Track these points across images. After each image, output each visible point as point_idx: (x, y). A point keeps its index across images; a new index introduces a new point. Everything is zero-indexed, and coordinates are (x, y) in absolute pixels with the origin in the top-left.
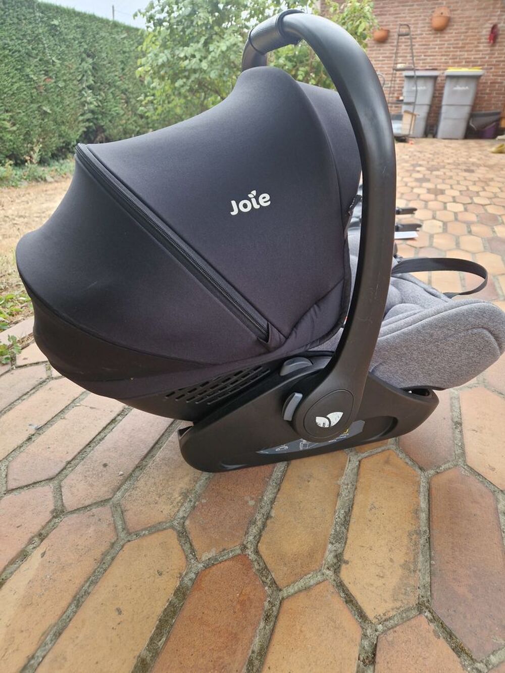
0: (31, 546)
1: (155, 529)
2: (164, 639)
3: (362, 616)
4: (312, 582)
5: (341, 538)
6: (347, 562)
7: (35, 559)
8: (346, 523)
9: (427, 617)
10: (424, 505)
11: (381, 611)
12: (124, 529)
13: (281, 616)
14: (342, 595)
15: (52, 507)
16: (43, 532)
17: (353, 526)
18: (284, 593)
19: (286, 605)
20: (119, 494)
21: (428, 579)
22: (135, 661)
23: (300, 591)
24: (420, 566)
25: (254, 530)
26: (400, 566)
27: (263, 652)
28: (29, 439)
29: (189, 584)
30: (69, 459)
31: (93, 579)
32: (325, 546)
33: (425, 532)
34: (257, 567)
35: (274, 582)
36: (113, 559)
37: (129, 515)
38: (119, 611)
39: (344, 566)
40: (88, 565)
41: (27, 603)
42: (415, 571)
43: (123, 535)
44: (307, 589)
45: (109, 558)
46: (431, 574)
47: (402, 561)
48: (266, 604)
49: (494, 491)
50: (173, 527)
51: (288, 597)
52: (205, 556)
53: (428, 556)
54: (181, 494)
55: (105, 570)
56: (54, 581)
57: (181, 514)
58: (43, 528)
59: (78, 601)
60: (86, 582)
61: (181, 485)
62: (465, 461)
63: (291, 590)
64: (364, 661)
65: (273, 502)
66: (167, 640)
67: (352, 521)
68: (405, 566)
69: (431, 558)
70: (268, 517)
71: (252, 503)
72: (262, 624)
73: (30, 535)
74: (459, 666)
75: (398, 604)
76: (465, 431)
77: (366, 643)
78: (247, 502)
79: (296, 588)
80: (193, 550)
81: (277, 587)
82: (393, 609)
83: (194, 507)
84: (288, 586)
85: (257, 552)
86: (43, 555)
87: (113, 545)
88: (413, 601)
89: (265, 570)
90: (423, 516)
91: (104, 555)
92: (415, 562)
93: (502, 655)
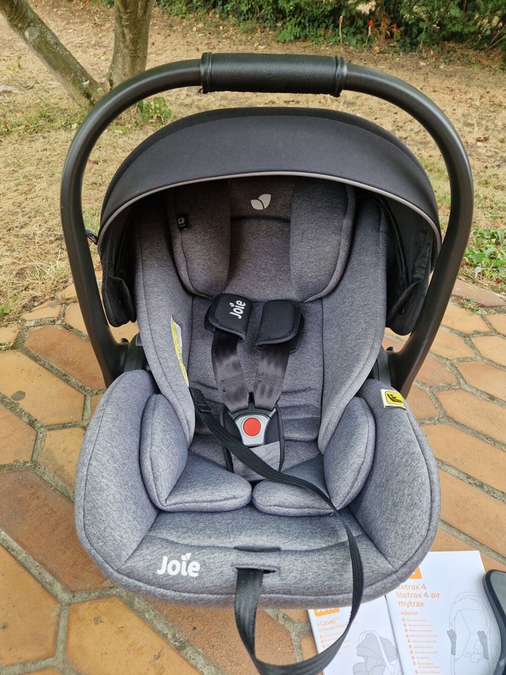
9: (28, 462)
11: (47, 439)
18: (88, 398)
21: (45, 478)
23: (85, 405)
26: (63, 466)
27: (67, 381)
35: (97, 394)
42: (55, 472)
44: (83, 409)
48: (88, 388)
49: (74, 596)
53: (59, 489)
63: (88, 402)
68: (62, 468)
69: (55, 489)
72: (80, 384)
75: (44, 450)
82: (44, 446)
88: (41, 460)
92: (60, 477)
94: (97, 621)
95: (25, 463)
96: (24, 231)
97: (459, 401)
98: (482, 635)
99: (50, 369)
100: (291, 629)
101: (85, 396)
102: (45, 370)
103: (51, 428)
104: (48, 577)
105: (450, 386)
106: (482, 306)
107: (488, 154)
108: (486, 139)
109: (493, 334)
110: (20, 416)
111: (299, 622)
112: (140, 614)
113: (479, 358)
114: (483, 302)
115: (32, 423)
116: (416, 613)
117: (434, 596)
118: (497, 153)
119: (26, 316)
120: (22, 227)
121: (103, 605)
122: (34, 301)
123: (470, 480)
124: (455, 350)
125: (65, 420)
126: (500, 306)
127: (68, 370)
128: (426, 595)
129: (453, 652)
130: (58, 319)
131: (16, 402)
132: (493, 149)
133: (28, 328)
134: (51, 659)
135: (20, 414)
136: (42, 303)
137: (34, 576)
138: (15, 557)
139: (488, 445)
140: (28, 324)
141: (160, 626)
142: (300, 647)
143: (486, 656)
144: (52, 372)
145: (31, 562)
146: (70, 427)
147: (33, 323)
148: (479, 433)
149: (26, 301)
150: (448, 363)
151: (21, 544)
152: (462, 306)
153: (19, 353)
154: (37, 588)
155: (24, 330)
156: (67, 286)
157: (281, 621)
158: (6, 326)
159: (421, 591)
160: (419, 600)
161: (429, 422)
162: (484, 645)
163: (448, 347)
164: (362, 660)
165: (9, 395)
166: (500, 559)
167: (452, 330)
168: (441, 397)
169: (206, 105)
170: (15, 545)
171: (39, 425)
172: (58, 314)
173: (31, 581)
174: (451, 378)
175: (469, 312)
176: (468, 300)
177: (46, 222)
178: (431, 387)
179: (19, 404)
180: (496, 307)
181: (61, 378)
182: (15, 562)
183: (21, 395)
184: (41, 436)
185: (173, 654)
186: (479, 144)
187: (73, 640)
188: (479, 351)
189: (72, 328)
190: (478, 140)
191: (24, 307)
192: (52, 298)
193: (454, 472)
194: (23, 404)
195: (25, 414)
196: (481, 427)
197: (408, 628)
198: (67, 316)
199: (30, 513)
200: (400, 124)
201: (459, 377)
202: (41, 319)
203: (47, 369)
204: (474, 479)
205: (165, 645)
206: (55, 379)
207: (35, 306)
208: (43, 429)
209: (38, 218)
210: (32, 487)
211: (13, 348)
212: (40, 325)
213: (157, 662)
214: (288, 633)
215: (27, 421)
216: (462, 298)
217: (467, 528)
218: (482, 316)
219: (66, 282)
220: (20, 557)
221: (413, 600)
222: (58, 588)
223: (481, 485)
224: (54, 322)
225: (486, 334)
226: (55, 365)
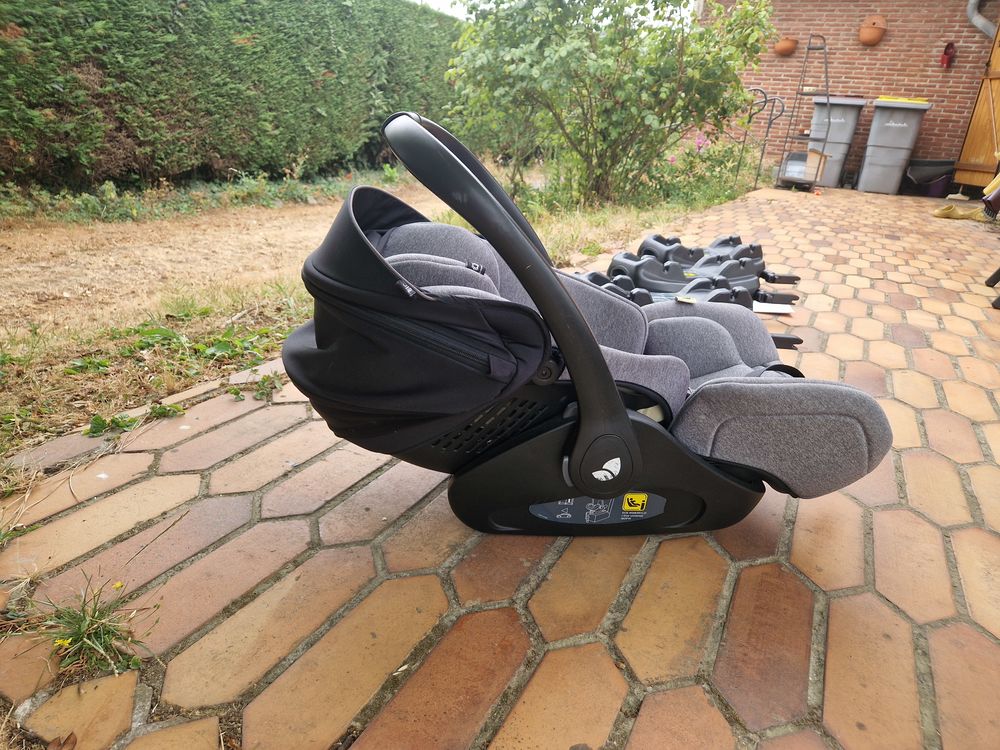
0: (285, 571)
1: (417, 573)
2: (418, 664)
3: (632, 676)
4: (583, 642)
5: (623, 608)
6: (624, 630)
7: (289, 582)
8: (632, 596)
9: (704, 688)
10: (726, 592)
11: (653, 675)
12: (383, 569)
13: (543, 664)
14: (614, 657)
15: (308, 539)
16: (299, 560)
17: (638, 599)
18: (551, 646)
19: (550, 656)
20: (380, 538)
21: (713, 657)
22: (387, 677)
23: (568, 647)
24: (707, 645)
25: (526, 589)
26: (685, 641)
27: (520, 690)
28: (285, 475)
29: (450, 624)
30: (329, 498)
31: (349, 606)
32: (604, 613)
33: (721, 617)
34: (524, 620)
35: (541, 635)
36: (370, 592)
37: (389, 557)
38: (374, 635)
39: (620, 633)
40: (344, 593)
41: (280, 616)
42: (700, 648)
43: (382, 574)
44: (576, 646)
45: (366, 591)
46: (719, 655)
47: (688, 638)
48: (529, 653)
49: (815, 591)
50: (437, 574)
51: (554, 650)
52: (470, 604)
53: (719, 638)
54: (448, 546)
55: (361, 600)
56: (309, 601)
57: (447, 564)
58: (298, 556)
59: (332, 621)
60: (341, 607)
61: (451, 538)
62: (788, 559)
63: (558, 645)
64: (626, 714)
65: (551, 567)
66: (422, 664)
67: (639, 595)
68: (690, 642)
69: (722, 640)
70: (544, 579)
71: (527, 564)
72: (522, 668)
73: (284, 561)
74: (730, 733)
75: (675, 672)
76: (797, 530)
77: (631, 700)
78: (522, 563)
79: (564, 644)
80: (456, 597)
81: (543, 640)
82: (667, 676)
83: (462, 560)
84: (556, 640)
85: (526, 607)
86: (298, 579)
87: (370, 580)
88: (692, 672)
89: (533, 624)
90: (724, 603)
91: (361, 587)
92: (703, 641)
93: (780, 731)
115: (632, 711)
127: (492, 693)
135: (621, 737)
137: (828, 628)
145: (817, 638)
146: (618, 653)
173: (833, 628)
184: (650, 687)
195: (617, 729)
208: (636, 689)
210: (736, 667)
220: (821, 649)
226: (481, 724)
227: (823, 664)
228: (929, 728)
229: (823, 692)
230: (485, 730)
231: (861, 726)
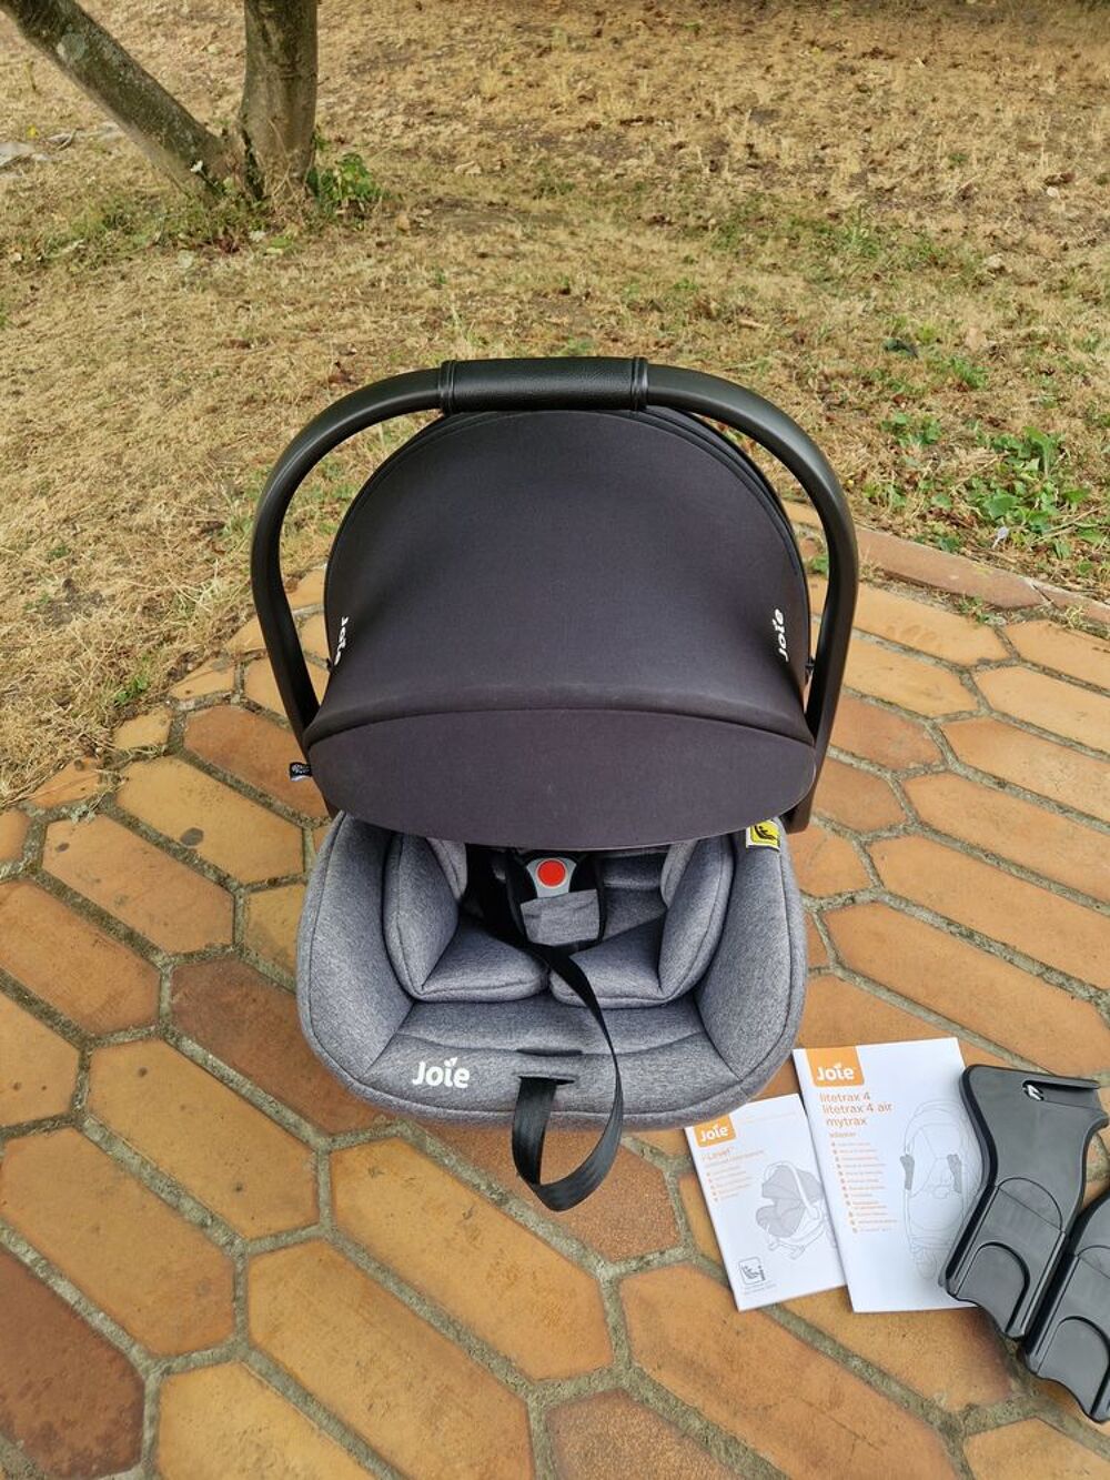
3: (253, 891)
9: (228, 947)
11: (253, 907)
18: (308, 832)
21: (260, 969)
23: (304, 844)
24: (277, 968)
26: (285, 948)
27: (269, 806)
42: (274, 959)
48: (305, 815)
49: (334, 1141)
53: (284, 985)
62: (403, 1138)
63: (309, 839)
68: (283, 952)
69: (280, 986)
72: (291, 810)
75: (251, 925)
82: (250, 918)
88: (248, 941)
92: (284, 965)
93: (166, 993)
94: (373, 1172)
95: (225, 947)
96: (139, 519)
97: (942, 794)
98: (953, 1160)
99: (236, 786)
100: (663, 1167)
101: (303, 829)
102: (228, 789)
103: (255, 888)
104: (291, 1117)
105: (928, 768)
106: (997, 609)
107: (1071, 216)
108: (1066, 180)
109: (1015, 662)
110: (202, 872)
111: (676, 1156)
112: (435, 1160)
113: (984, 710)
114: (999, 602)
115: (223, 882)
116: (852, 1134)
117: (882, 1108)
118: (1090, 211)
119: (178, 690)
120: (133, 511)
121: (379, 1150)
122: (187, 661)
123: (952, 928)
124: (941, 699)
125: (276, 873)
126: (1031, 606)
127: (264, 785)
128: (870, 1108)
129: (908, 1185)
130: (234, 692)
131: (190, 847)
132: (1081, 202)
133: (185, 713)
134: (313, 1228)
135: (200, 867)
136: (200, 664)
137: (269, 1117)
138: (236, 1092)
139: (988, 868)
140: (183, 707)
141: (467, 1175)
142: (678, 1191)
143: (957, 1188)
144: (240, 792)
145: (260, 1096)
146: (286, 884)
147: (191, 705)
148: (973, 847)
149: (171, 664)
150: (928, 725)
151: (241, 1072)
152: (960, 610)
153: (178, 762)
154: (275, 1131)
155: (178, 718)
156: (238, 628)
157: (648, 1157)
158: (146, 713)
159: (863, 1103)
160: (859, 1116)
161: (886, 834)
162: (956, 1173)
163: (929, 695)
164: (770, 1202)
165: (177, 837)
166: (992, 1048)
167: (939, 660)
168: (914, 789)
169: (448, 146)
170: (232, 1073)
171: (235, 884)
172: (232, 683)
173: (267, 1124)
174: (930, 752)
175: (972, 622)
176: (970, 599)
177: (177, 496)
178: (894, 772)
179: (195, 851)
180: (1025, 607)
181: (257, 802)
182: (237, 1098)
183: (195, 835)
184: (241, 901)
185: (490, 1211)
186: (1052, 191)
187: (342, 1201)
188: (984, 698)
189: (260, 708)
190: (1050, 182)
191: (170, 674)
192: (217, 654)
193: (926, 916)
194: (203, 850)
195: (209, 867)
196: (976, 837)
197: (839, 1155)
198: (247, 686)
199: (247, 1024)
200: (879, 156)
201: (945, 749)
202: (205, 696)
203: (231, 786)
204: (960, 926)
205: (477, 1199)
206: (248, 803)
207: (189, 672)
208: (242, 890)
209: (159, 487)
210: (242, 985)
211: (166, 753)
212: (206, 707)
213: (468, 1222)
214: (659, 1172)
215: (213, 878)
216: (959, 595)
217: (943, 1005)
218: (997, 630)
219: (235, 619)
220: (244, 1091)
221: (849, 1115)
222: (308, 1131)
223: (970, 935)
224: (227, 698)
225: (1000, 664)
226: (243, 779)
227: (221, 1079)
228: (119, 1150)
229: (192, 1059)
230: (238, 782)
231: (143, 1072)
